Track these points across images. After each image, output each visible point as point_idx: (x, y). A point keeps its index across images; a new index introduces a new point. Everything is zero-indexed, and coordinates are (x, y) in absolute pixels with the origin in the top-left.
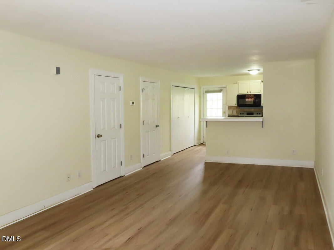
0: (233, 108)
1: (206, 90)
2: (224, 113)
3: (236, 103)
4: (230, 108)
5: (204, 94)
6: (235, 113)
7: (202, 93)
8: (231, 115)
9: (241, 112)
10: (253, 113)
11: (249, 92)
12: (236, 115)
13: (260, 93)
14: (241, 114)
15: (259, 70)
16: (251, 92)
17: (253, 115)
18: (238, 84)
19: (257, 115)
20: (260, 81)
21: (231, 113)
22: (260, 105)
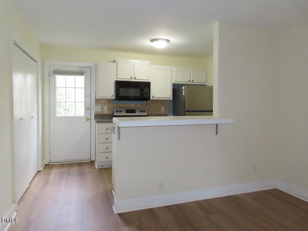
0: (103, 102)
1: (52, 68)
2: (87, 109)
3: (113, 95)
4: (98, 101)
5: (49, 75)
6: (106, 111)
7: (46, 73)
8: (100, 114)
9: (117, 109)
10: (135, 110)
11: (133, 78)
12: (108, 113)
13: (148, 80)
14: (117, 111)
15: (168, 41)
16: (136, 79)
17: (135, 113)
18: (116, 64)
19: (140, 113)
20: (148, 63)
21: (100, 110)
22: (149, 99)
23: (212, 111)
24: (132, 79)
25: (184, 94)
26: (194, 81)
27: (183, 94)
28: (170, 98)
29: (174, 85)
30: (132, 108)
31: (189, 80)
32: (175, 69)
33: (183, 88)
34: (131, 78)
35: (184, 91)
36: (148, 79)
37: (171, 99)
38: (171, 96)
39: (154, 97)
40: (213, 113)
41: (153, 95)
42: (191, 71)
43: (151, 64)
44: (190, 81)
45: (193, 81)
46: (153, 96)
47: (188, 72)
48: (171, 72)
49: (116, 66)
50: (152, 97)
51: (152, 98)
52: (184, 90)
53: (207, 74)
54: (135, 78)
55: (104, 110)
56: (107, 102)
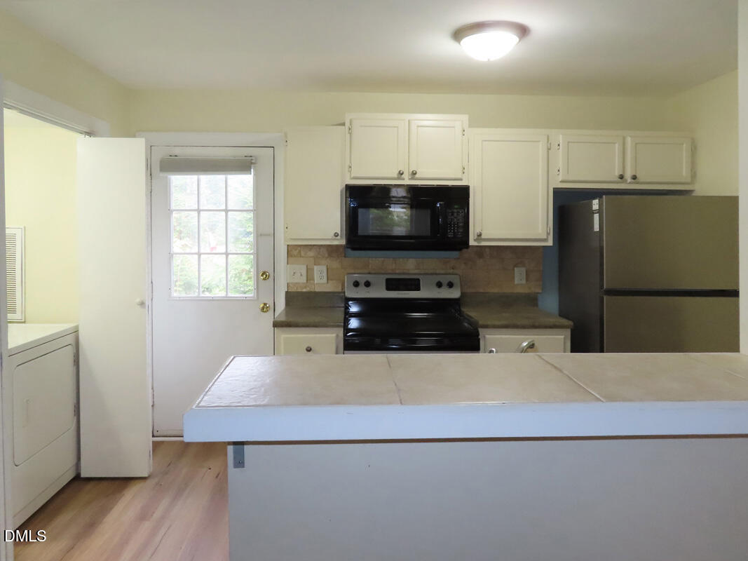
0: (313, 253)
2: (264, 276)
3: (339, 232)
4: (295, 251)
5: (151, 175)
6: (321, 281)
8: (304, 290)
9: (356, 277)
10: (418, 280)
11: (406, 176)
12: (330, 287)
13: (461, 180)
14: (356, 284)
15: (523, 31)
16: (417, 176)
17: (418, 289)
18: (347, 129)
19: (438, 290)
20: (459, 121)
21: (304, 280)
22: (464, 243)
23: (735, 293)
24: (404, 179)
25: (596, 228)
26: (641, 177)
27: (592, 227)
28: (545, 240)
29: (559, 195)
30: (409, 274)
31: (617, 173)
32: (561, 136)
33: (595, 204)
34: (401, 173)
35: (596, 217)
36: (459, 176)
37: (550, 243)
38: (548, 234)
39: (483, 237)
40: (738, 301)
41: (478, 231)
42: (629, 140)
43: (470, 126)
44: (621, 177)
45: (634, 177)
46: (480, 235)
47: (617, 145)
48: (549, 149)
49: (348, 135)
50: (476, 237)
51: (475, 240)
52: (600, 211)
53: (694, 150)
54: (414, 173)
55: (317, 280)
56: (327, 255)
